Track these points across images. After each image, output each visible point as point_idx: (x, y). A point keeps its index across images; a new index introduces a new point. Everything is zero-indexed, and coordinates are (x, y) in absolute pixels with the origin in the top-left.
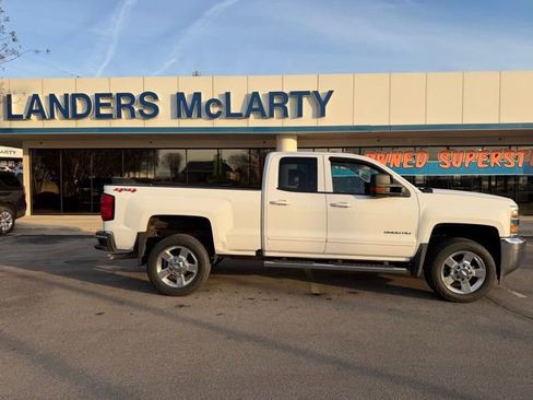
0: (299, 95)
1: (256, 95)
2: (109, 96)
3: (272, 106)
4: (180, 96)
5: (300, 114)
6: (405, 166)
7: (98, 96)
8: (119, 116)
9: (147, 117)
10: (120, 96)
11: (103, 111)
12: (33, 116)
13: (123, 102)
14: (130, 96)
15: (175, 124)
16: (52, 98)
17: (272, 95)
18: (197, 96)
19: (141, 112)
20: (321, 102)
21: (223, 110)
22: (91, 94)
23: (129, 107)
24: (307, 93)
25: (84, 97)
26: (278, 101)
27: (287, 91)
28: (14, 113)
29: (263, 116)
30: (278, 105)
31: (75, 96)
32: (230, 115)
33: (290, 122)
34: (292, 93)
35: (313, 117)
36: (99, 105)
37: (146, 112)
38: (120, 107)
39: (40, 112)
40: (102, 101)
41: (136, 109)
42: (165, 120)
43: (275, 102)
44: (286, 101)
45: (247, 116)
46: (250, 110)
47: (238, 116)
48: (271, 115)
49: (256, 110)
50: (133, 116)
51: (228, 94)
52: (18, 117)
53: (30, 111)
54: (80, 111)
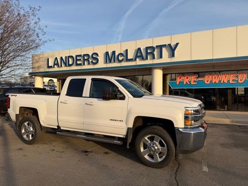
0: (160, 47)
1: (139, 49)
2: (80, 56)
3: (147, 53)
4: (107, 53)
5: (161, 57)
6: (231, 82)
7: (77, 56)
8: (84, 64)
9: (94, 64)
10: (84, 55)
11: (78, 62)
12: (55, 66)
13: (86, 58)
14: (88, 55)
15: (105, 66)
16: (62, 58)
17: (147, 48)
18: (114, 53)
19: (92, 61)
20: (172, 50)
21: (125, 58)
22: (74, 56)
23: (88, 60)
24: (165, 45)
25: (72, 57)
26: (150, 51)
27: (155, 46)
28: (50, 65)
29: (143, 59)
30: (150, 53)
31: (69, 57)
32: (128, 60)
33: (157, 61)
34: (157, 46)
35: (169, 58)
36: (77, 60)
37: (94, 61)
38: (84, 60)
39: (58, 64)
40: (78, 58)
41: (90, 60)
42: (101, 64)
43: (149, 51)
44: (154, 51)
45: (135, 60)
46: (137, 57)
47: (131, 60)
48: (147, 58)
49: (139, 56)
50: (89, 64)
51: (127, 50)
52: (51, 67)
53: (55, 64)
54: (70, 63)
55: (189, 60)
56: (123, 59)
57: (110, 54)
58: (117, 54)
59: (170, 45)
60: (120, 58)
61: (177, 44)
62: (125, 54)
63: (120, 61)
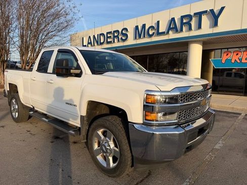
0: (199, 15)
1: (173, 19)
2: (110, 33)
3: (182, 24)
4: (137, 27)
5: (200, 27)
7: (107, 33)
8: (114, 42)
9: (124, 40)
10: (114, 32)
11: (109, 40)
12: (89, 45)
14: (118, 31)
15: (134, 42)
16: (94, 37)
17: (182, 17)
18: (144, 26)
19: (121, 38)
20: (215, 17)
21: (156, 32)
22: (105, 33)
23: (117, 37)
24: (205, 12)
25: (103, 34)
26: (186, 20)
27: (192, 14)
28: (84, 45)
29: (177, 31)
30: (185, 23)
31: (100, 34)
32: (159, 34)
33: (194, 33)
34: (195, 14)
35: (210, 28)
36: (108, 37)
37: (124, 38)
38: (114, 37)
39: (91, 43)
40: (109, 35)
41: (120, 37)
42: (131, 41)
43: (184, 21)
44: (191, 19)
45: (168, 33)
46: (169, 29)
47: (163, 33)
48: (182, 30)
49: (172, 28)
50: (119, 41)
51: (158, 22)
52: (85, 46)
53: (89, 43)
54: (102, 41)
55: (239, 28)
56: (154, 33)
57: (140, 28)
58: (147, 28)
59: (212, 11)
60: (151, 32)
61: (223, 8)
62: (156, 27)
63: (150, 36)
